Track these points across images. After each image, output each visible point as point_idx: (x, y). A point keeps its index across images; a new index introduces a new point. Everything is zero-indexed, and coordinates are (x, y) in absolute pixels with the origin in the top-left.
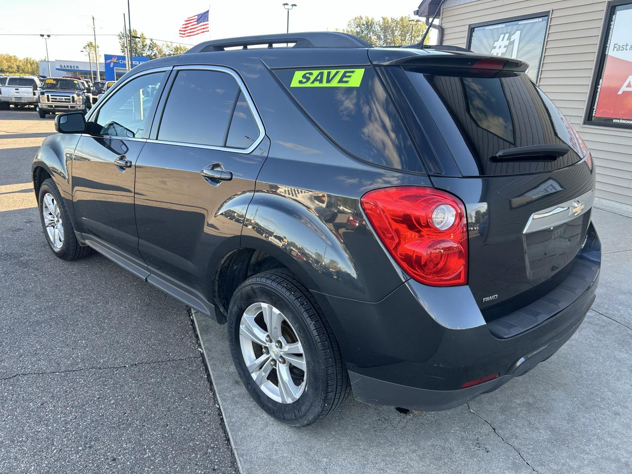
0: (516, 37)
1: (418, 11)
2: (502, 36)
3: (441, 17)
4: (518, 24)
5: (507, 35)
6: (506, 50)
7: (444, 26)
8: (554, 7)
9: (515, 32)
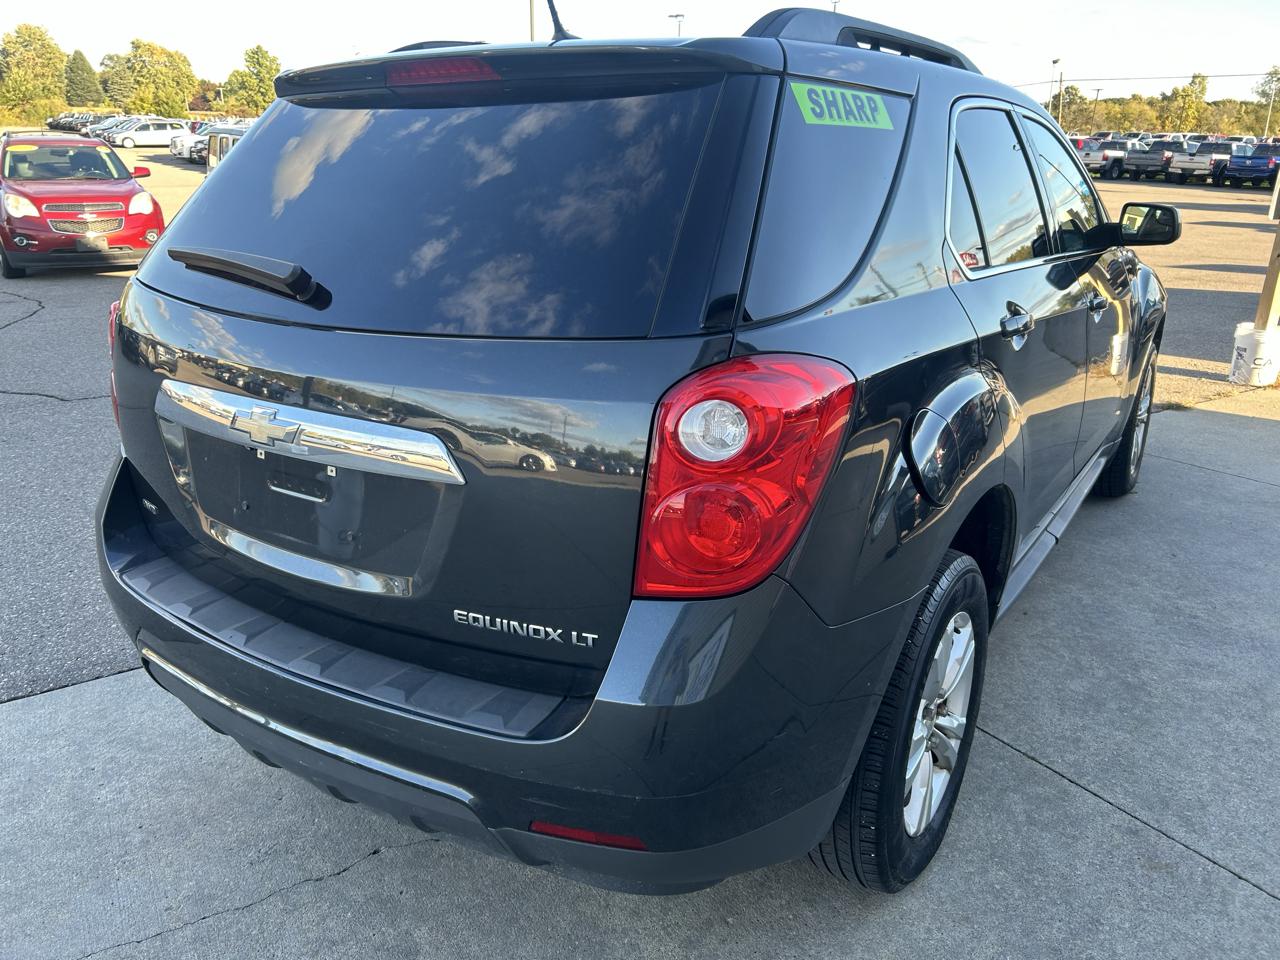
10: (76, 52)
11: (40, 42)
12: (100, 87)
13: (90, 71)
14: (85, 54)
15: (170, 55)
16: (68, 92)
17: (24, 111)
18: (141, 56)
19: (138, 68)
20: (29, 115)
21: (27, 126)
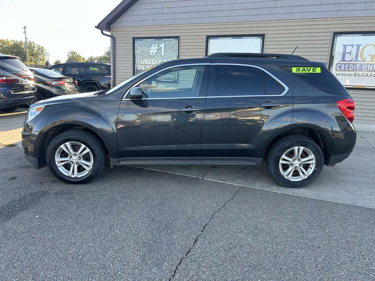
0: (162, 45)
1: (98, 26)
2: (154, 45)
3: (111, 31)
4: (162, 40)
5: (157, 45)
6: (158, 51)
7: (115, 36)
8: (182, 34)
9: (161, 44)
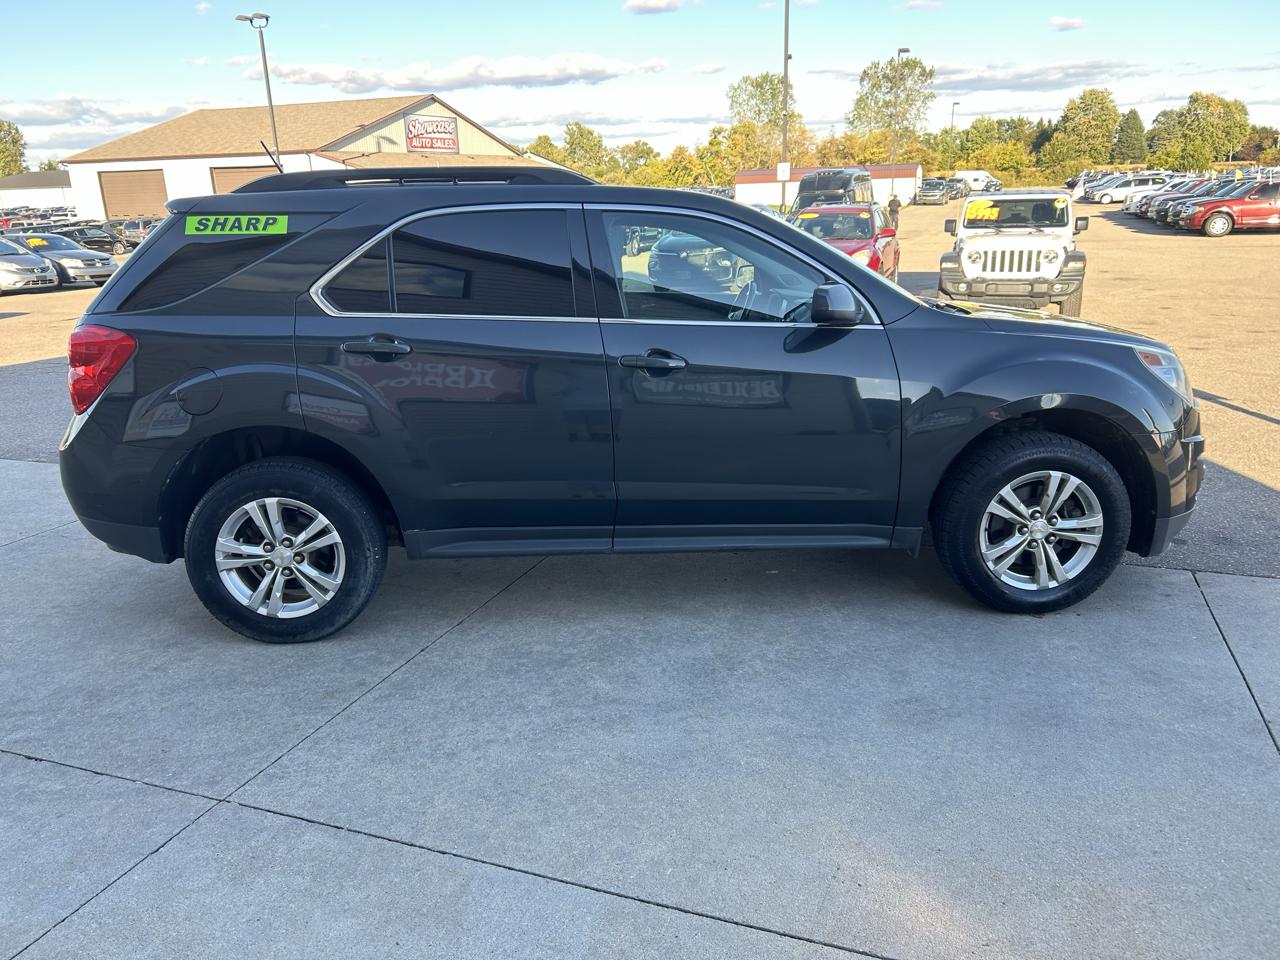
10: (1131, 112)
11: (1100, 106)
12: (1145, 144)
13: (1141, 129)
14: (1140, 114)
15: (1226, 105)
16: (1113, 151)
17: (1054, 172)
18: (1196, 110)
19: (1189, 122)
20: (1056, 177)
21: (1051, 185)
